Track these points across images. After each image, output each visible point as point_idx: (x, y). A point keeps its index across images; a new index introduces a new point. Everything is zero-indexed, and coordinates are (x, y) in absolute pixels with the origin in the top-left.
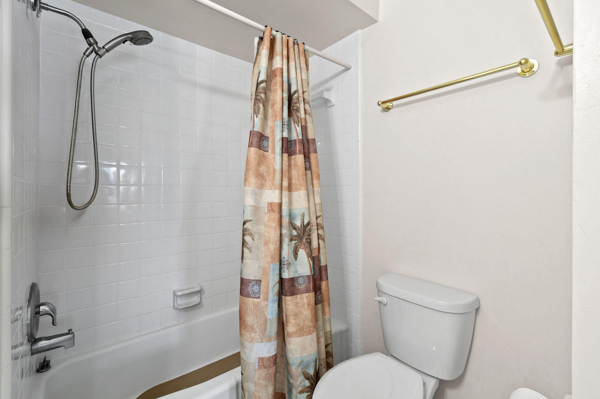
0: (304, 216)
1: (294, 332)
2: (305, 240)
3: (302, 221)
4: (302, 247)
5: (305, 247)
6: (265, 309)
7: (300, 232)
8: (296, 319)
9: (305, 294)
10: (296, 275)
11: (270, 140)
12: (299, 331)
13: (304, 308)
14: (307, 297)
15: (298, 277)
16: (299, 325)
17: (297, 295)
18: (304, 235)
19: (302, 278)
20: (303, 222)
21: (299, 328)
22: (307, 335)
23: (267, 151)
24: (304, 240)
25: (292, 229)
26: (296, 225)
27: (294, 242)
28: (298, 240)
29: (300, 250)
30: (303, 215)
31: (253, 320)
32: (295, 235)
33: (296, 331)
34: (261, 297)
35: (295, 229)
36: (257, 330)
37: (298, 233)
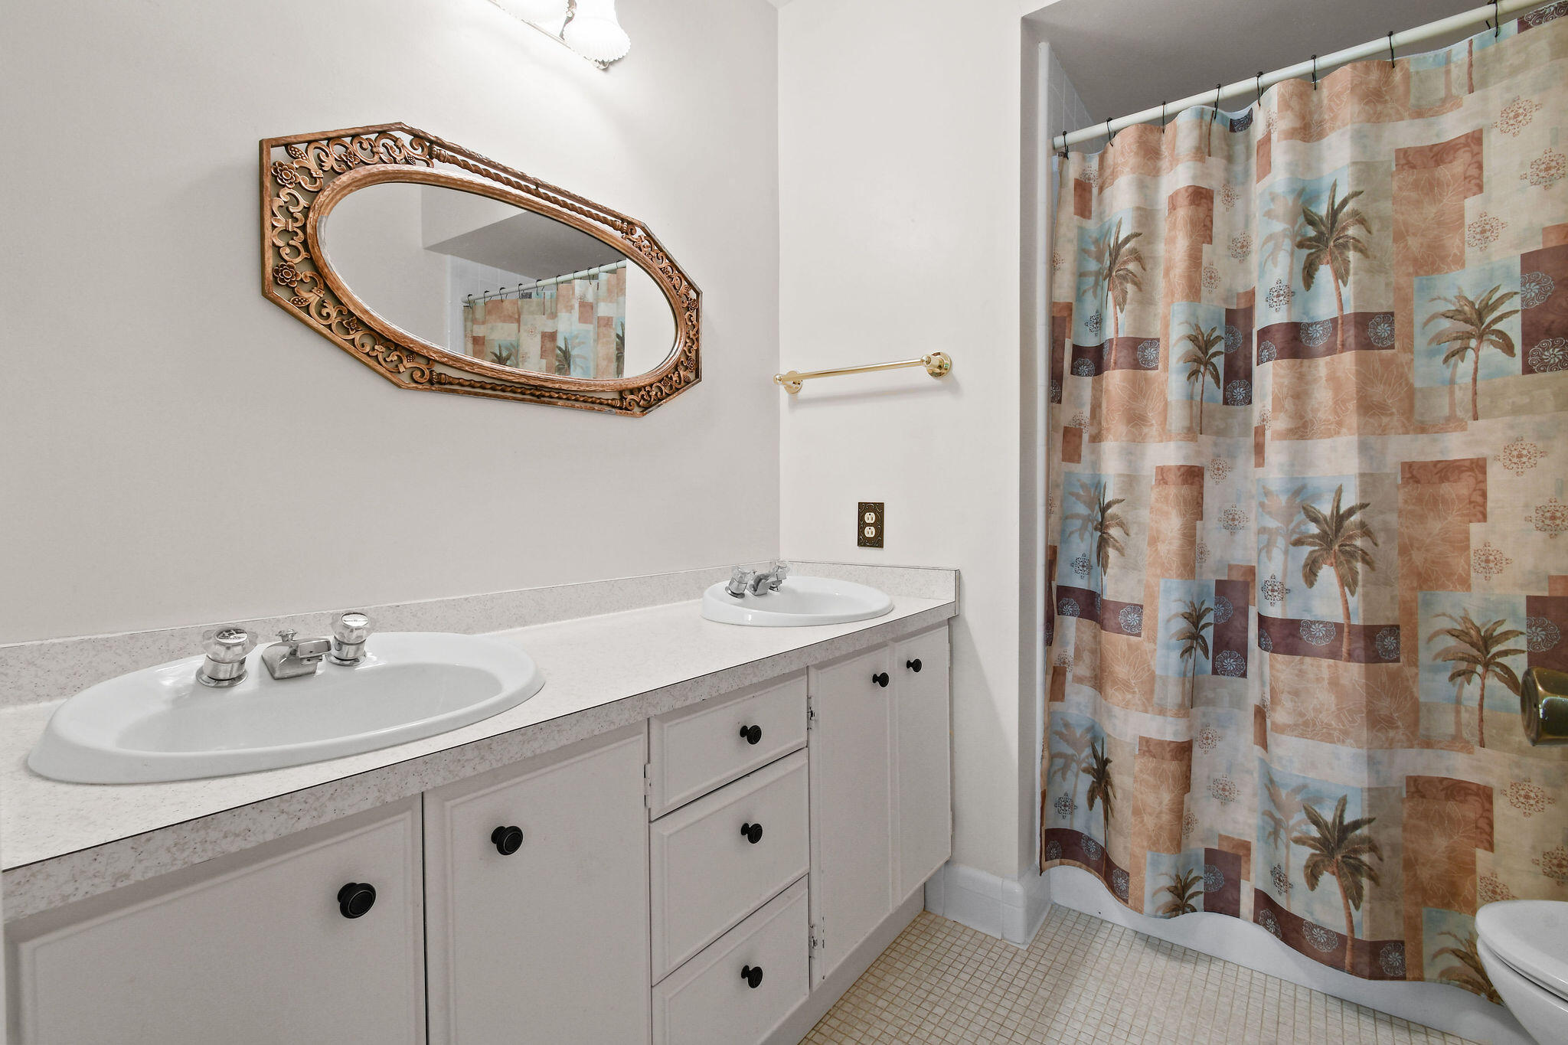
0: (1340, 495)
1: (1289, 726)
2: (1340, 546)
3: (1336, 505)
4: (1329, 562)
5: (1336, 562)
6: (1151, 657)
7: (1327, 529)
8: (1295, 702)
9: (1326, 660)
10: (1307, 617)
11: (1162, 343)
12: (1301, 727)
13: (1320, 685)
14: (1329, 666)
15: (1314, 623)
16: (1301, 715)
17: (1305, 655)
18: (1336, 536)
19: (1321, 625)
20: (1338, 507)
21: (1301, 721)
22: (1322, 740)
23: (1156, 368)
24: (1336, 547)
25: (1308, 520)
26: (1319, 512)
27: (1306, 550)
28: (1321, 545)
29: (1325, 568)
30: (1339, 492)
31: (1129, 671)
32: (1315, 533)
33: (1295, 725)
34: (1143, 634)
35: (1315, 520)
36: (1136, 690)
37: (1324, 532)
